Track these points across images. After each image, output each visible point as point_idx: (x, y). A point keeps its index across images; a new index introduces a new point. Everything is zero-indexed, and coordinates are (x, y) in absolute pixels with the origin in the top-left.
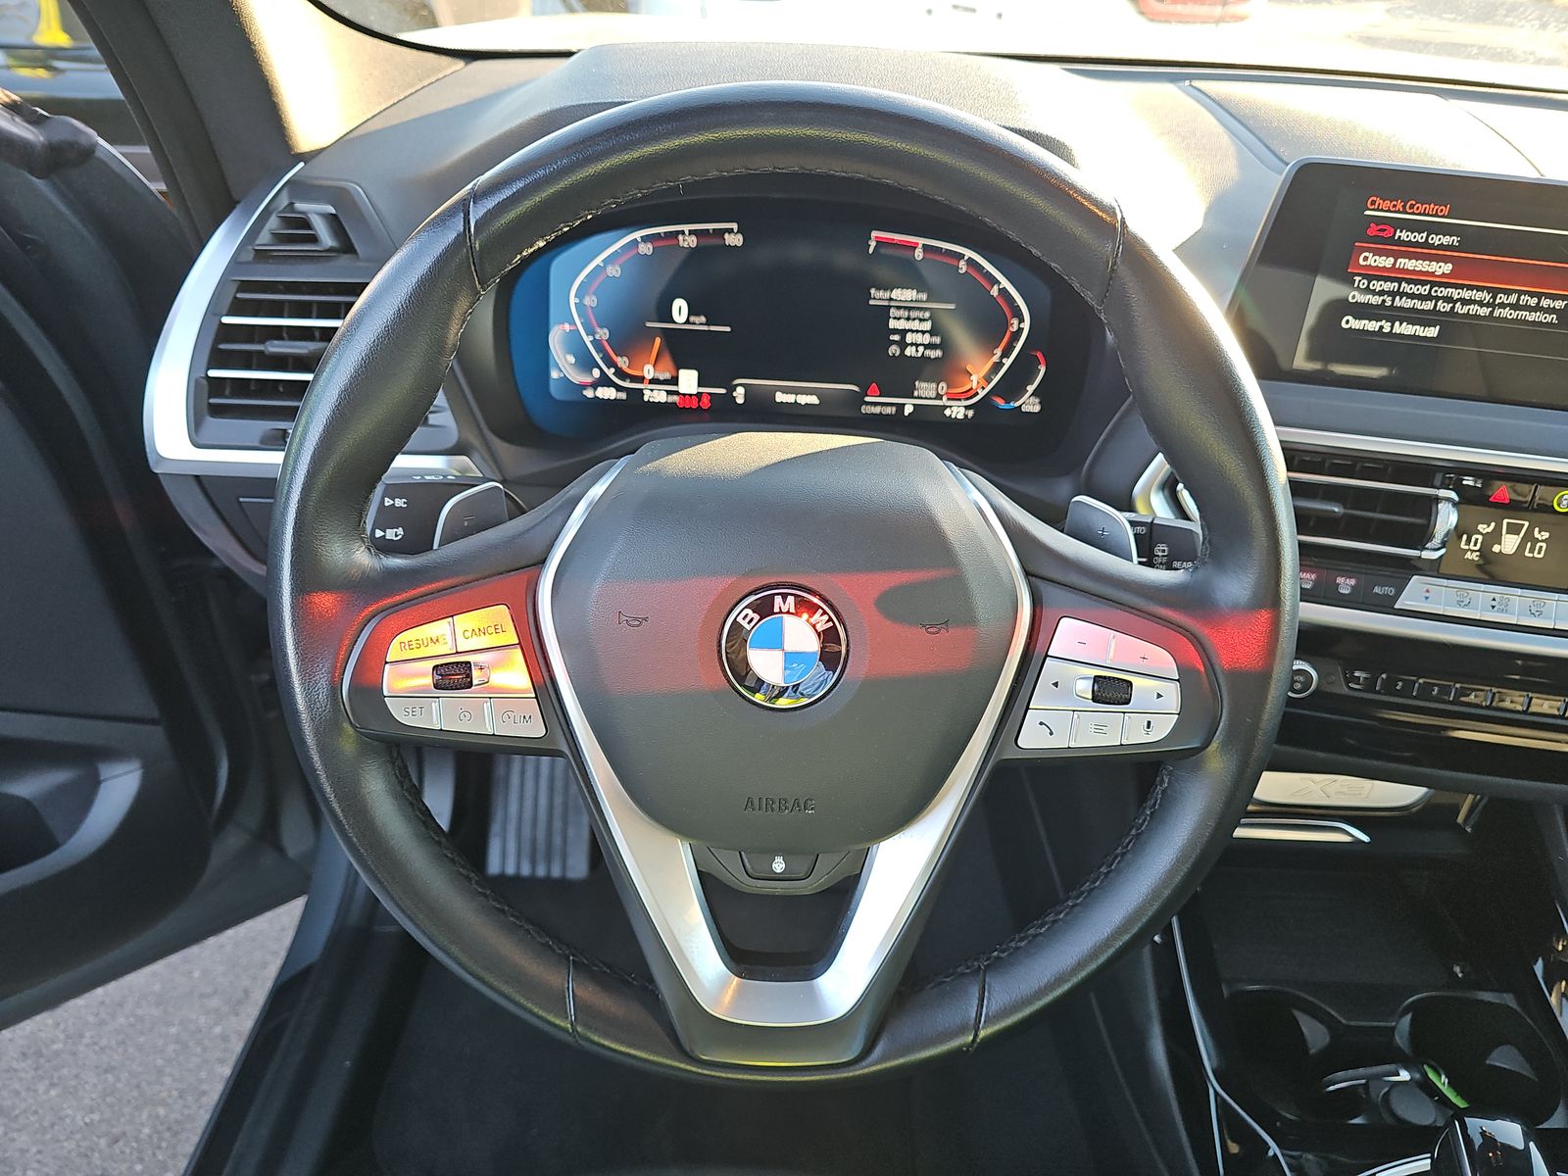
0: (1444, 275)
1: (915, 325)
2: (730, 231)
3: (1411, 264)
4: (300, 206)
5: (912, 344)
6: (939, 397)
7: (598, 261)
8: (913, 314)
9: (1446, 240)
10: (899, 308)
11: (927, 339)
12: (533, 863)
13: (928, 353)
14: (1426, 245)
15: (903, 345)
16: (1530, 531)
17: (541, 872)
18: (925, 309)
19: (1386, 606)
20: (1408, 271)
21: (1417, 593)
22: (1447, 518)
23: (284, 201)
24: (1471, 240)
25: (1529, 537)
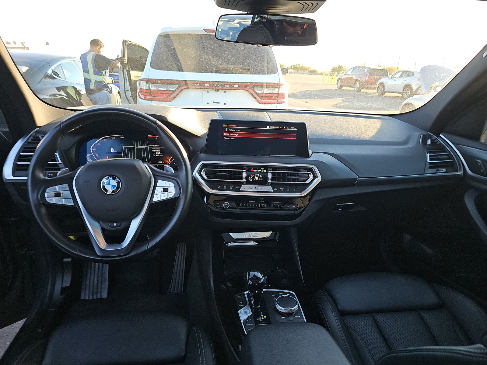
0: (237, 136)
1: (157, 151)
2: (121, 136)
3: (232, 134)
4: (37, 135)
5: (157, 154)
6: (163, 163)
7: (96, 142)
8: (157, 149)
9: (238, 130)
10: (154, 148)
11: (160, 153)
12: (93, 296)
13: (160, 155)
14: (235, 131)
15: (155, 154)
16: (259, 176)
17: (95, 297)
18: (159, 148)
19: (238, 190)
20: (232, 136)
21: (244, 187)
22: (245, 175)
23: (34, 134)
24: (242, 130)
25: (259, 177)
